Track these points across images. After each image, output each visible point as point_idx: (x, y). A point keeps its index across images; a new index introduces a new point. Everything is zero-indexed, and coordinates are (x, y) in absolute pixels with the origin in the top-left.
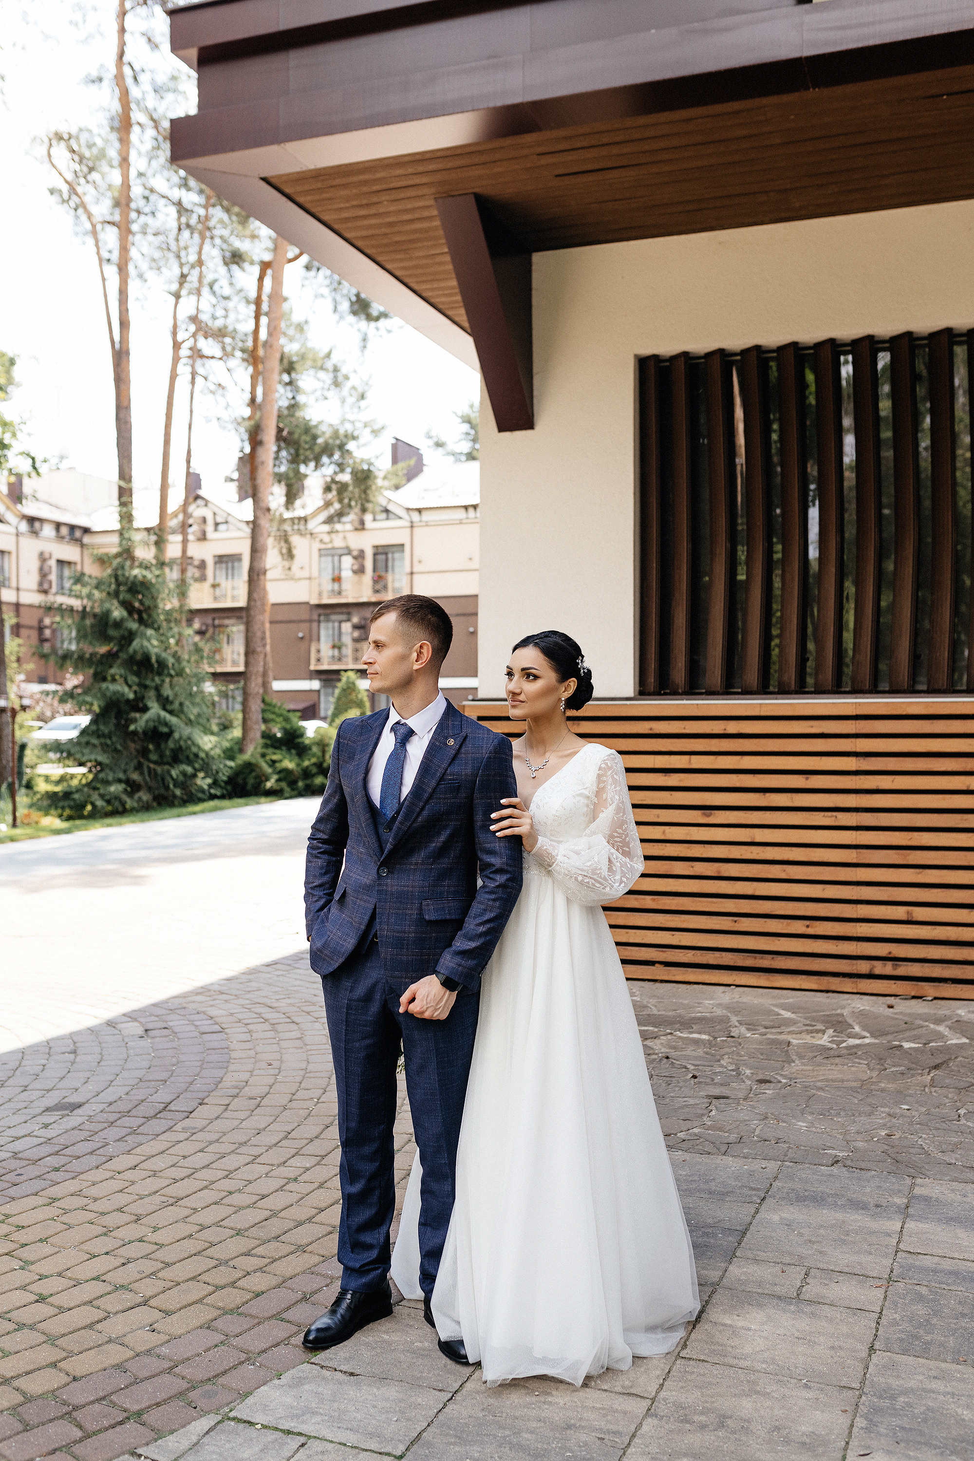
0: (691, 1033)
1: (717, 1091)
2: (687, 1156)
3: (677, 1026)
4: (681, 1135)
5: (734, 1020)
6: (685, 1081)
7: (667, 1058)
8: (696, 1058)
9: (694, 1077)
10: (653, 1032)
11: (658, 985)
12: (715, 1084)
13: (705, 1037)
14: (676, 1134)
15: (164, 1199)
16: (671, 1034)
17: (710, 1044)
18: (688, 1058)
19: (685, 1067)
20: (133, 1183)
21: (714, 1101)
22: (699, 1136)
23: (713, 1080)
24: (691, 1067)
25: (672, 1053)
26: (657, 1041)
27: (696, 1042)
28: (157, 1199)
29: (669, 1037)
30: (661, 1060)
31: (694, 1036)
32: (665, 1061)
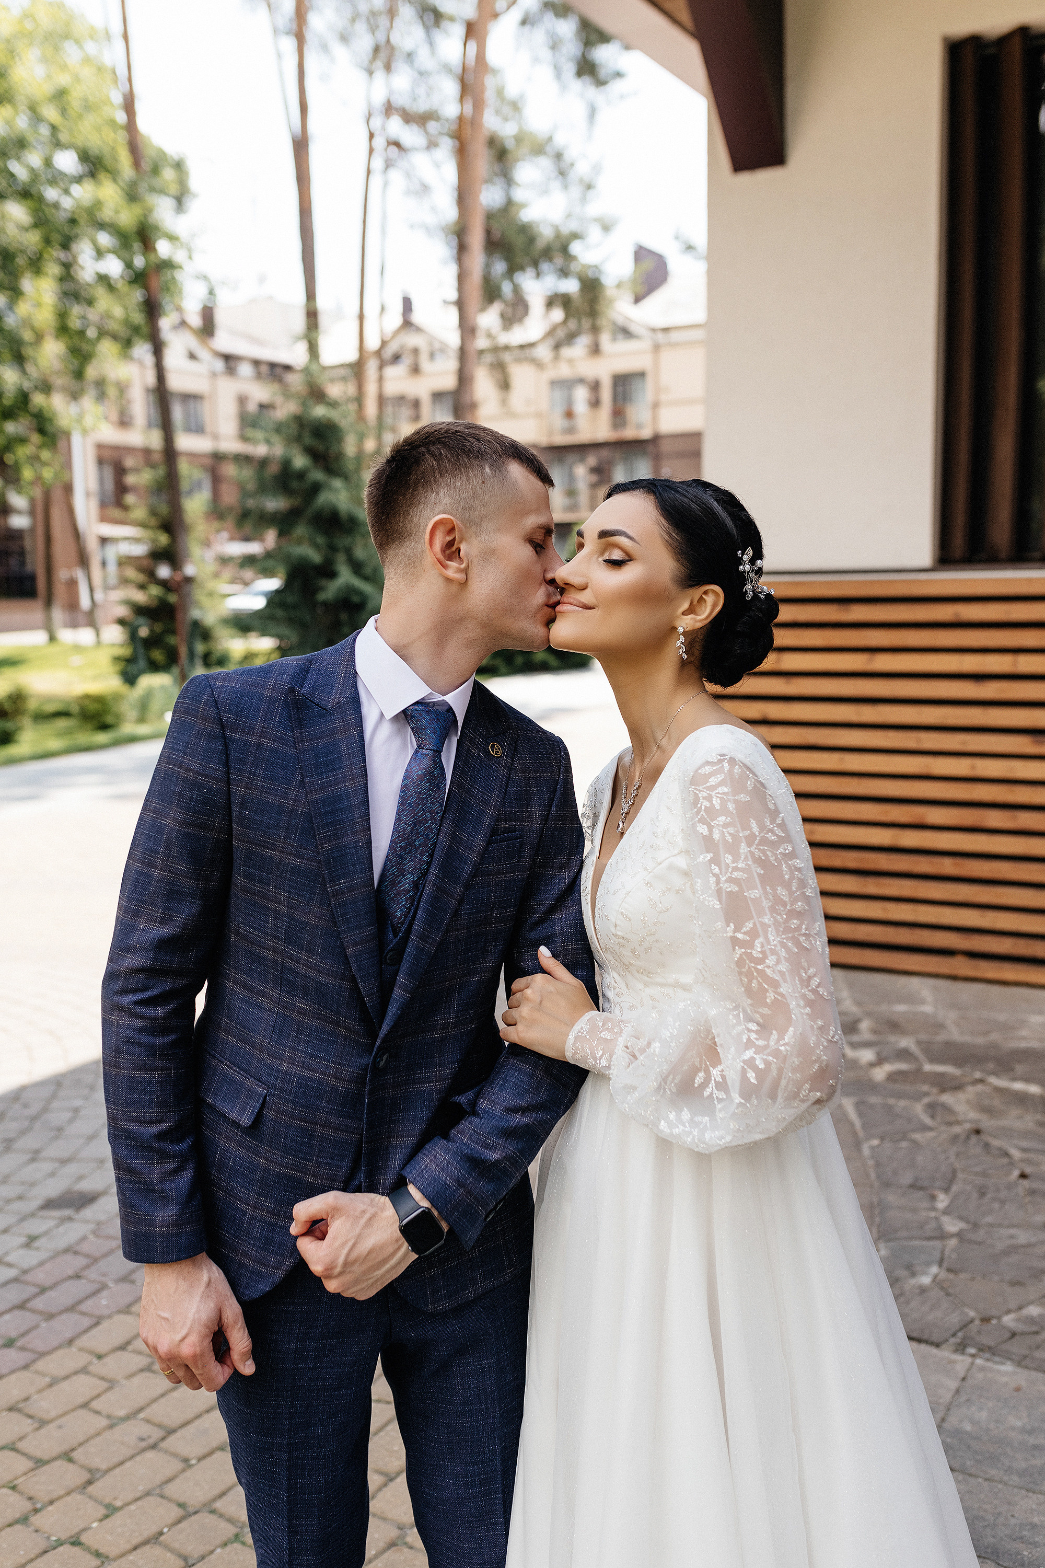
0: (1014, 1079)
2: (1022, 1377)
3: (991, 1066)
6: (1010, 1187)
7: (978, 1132)
8: (1026, 1134)
9: (1023, 1176)
10: (954, 1078)
11: (960, 985)
13: (1034, 1089)
15: (145, 1430)
16: (981, 1081)
18: (1008, 1133)
19: (1007, 1154)
20: (111, 1384)
24: (1016, 1154)
25: (987, 1123)
26: (961, 1096)
27: (1022, 1099)
28: (135, 1430)
29: (979, 1087)
30: (968, 1138)
31: (1018, 1086)
32: (974, 1139)
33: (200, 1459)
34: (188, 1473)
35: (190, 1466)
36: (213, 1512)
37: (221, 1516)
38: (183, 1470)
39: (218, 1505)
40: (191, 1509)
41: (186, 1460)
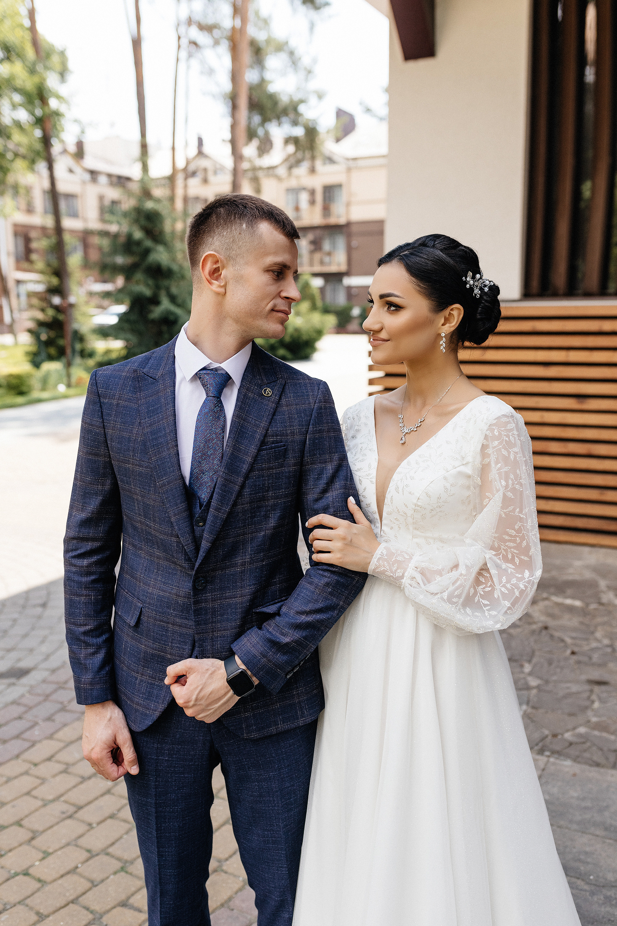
0: (566, 597)
1: (596, 675)
2: (577, 768)
3: (552, 590)
4: (568, 736)
5: (603, 584)
6: (566, 659)
7: (546, 628)
8: (575, 630)
9: (573, 653)
12: (593, 664)
13: (578, 603)
14: (562, 735)
15: (65, 807)
17: (584, 612)
18: (563, 628)
19: (563, 641)
20: (43, 781)
21: (597, 689)
22: (584, 739)
23: (590, 658)
24: (569, 641)
25: (551, 623)
27: (571, 609)
28: (58, 808)
29: (546, 603)
30: (540, 631)
31: (569, 602)
32: (544, 632)
33: (99, 823)
34: (92, 832)
35: (92, 828)
36: (108, 854)
37: (113, 856)
38: (88, 831)
39: (110, 850)
40: (94, 853)
41: (90, 825)
